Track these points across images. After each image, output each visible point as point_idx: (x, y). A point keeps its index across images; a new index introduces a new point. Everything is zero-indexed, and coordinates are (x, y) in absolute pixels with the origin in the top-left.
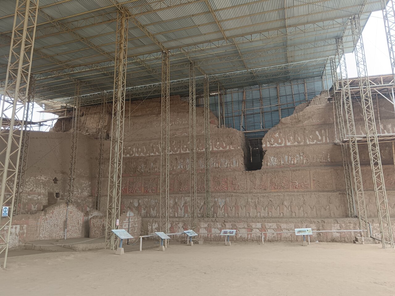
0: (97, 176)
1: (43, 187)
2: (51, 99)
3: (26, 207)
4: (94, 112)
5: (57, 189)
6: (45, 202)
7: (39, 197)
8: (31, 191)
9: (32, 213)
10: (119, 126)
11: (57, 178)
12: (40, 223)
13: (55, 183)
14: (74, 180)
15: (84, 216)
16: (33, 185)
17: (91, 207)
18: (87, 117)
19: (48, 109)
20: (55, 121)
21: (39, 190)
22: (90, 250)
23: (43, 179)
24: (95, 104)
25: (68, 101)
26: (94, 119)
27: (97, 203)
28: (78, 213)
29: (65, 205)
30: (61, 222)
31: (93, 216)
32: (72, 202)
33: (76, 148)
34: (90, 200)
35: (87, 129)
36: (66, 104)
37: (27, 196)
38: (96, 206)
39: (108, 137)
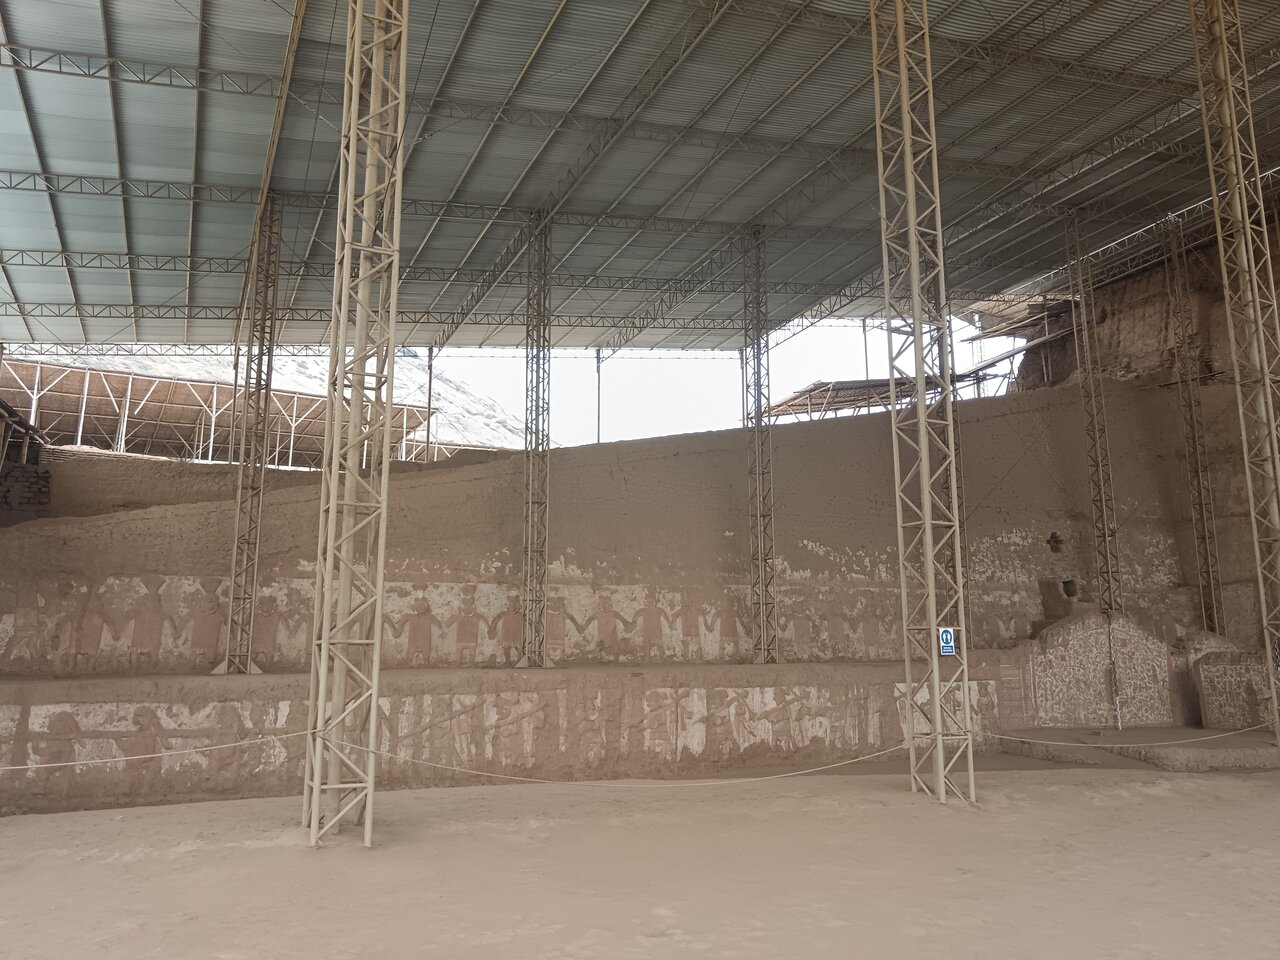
0: (1194, 515)
1: (1023, 567)
2: (997, 293)
3: (985, 628)
4: (1141, 297)
5: (1065, 570)
6: (1034, 610)
7: (1016, 598)
8: (988, 579)
9: (1002, 647)
10: (1260, 322)
11: (1059, 533)
12: (1034, 677)
13: (1055, 549)
14: (1113, 534)
15: (1172, 653)
16: (993, 562)
17: (1191, 625)
18: (1120, 320)
19: (990, 327)
20: (1019, 358)
21: (1012, 575)
22: (1215, 770)
23: (1018, 540)
24: (1139, 272)
25: (1048, 284)
26: (1147, 320)
27: (1209, 608)
28: (1148, 644)
29: (1101, 620)
30: (1096, 675)
31: (1203, 653)
32: (1119, 608)
33: (1102, 431)
34: (1183, 599)
35: (1126, 360)
36: (1045, 297)
37: (980, 595)
38: (1208, 619)
39: (1208, 372)
